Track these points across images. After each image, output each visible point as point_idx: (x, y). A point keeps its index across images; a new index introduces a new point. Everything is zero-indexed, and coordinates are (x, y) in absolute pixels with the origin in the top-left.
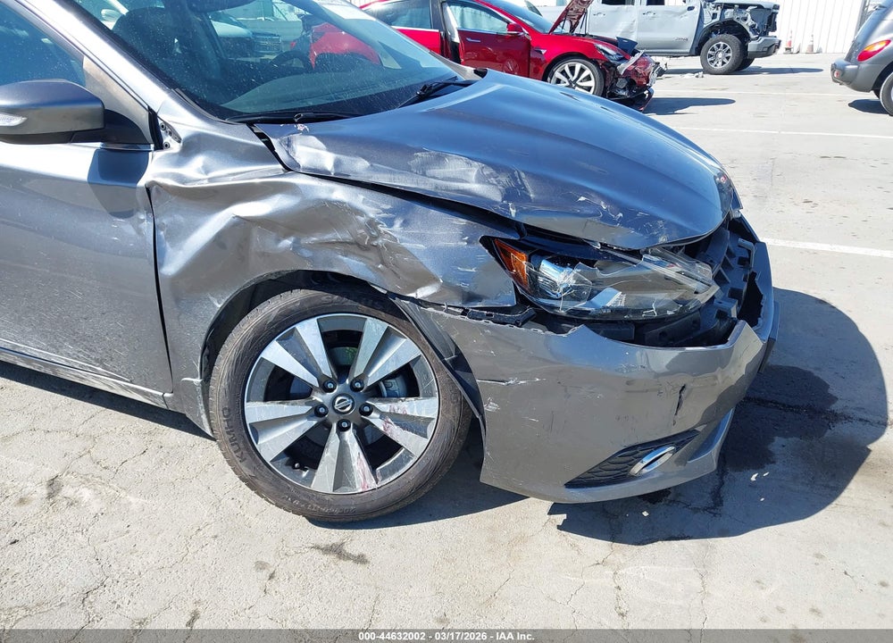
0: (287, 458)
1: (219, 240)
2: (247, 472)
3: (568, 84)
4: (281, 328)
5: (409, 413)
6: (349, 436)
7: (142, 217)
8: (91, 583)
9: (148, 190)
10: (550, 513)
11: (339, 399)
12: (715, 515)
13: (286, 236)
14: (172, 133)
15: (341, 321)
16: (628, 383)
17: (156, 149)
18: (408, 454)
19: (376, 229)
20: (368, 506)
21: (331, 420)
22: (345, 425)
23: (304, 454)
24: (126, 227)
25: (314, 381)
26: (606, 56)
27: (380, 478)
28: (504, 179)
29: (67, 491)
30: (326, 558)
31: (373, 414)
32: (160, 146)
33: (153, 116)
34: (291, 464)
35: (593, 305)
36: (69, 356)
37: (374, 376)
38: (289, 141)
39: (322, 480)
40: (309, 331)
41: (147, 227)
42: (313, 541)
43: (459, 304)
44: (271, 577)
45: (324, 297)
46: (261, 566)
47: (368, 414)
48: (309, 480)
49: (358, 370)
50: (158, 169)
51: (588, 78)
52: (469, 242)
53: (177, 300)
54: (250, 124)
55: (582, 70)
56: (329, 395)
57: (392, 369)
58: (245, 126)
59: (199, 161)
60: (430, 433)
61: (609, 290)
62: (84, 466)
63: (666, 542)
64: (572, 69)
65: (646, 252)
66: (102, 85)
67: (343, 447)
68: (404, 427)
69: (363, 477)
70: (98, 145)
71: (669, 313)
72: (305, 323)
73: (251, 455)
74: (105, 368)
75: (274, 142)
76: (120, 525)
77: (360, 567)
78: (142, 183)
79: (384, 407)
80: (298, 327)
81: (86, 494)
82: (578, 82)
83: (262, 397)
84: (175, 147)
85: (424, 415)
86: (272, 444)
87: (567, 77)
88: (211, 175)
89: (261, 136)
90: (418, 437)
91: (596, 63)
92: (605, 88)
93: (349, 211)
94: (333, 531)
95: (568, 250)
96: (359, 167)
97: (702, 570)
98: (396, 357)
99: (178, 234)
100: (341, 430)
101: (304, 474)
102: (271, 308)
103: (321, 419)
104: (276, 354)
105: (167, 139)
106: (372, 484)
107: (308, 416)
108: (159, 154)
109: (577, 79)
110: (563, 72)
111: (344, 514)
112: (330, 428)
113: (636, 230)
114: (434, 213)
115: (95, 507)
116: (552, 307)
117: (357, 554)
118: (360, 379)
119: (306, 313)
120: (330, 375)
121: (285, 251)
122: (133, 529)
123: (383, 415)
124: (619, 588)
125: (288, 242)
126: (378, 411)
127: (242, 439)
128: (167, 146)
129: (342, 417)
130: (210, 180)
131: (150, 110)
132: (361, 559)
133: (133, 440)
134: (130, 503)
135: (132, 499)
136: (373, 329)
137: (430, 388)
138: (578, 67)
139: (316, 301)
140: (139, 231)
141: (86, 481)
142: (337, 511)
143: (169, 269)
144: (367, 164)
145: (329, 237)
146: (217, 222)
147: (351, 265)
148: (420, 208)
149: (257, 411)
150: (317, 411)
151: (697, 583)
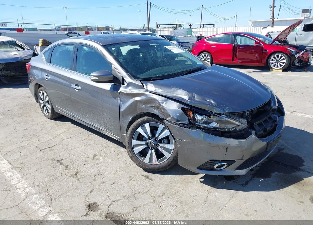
0: (139, 154)
1: (132, 104)
2: (131, 156)
3: (276, 61)
4: (142, 125)
5: (167, 147)
6: (153, 151)
7: (118, 99)
8: (96, 174)
9: (120, 93)
10: (200, 179)
11: (152, 142)
12: (243, 186)
13: (144, 105)
14: (126, 82)
15: (154, 124)
16: (209, 144)
17: (122, 85)
18: (166, 158)
19: (160, 104)
20: (155, 168)
21: (150, 146)
22: (153, 148)
23: (143, 153)
24: (115, 101)
25: (147, 137)
26: (291, 52)
27: (159, 162)
28: (190, 95)
29: (97, 157)
30: (144, 178)
31: (159, 147)
32: (123, 84)
33: (123, 78)
34: (140, 155)
35: (210, 126)
36: (103, 127)
37: (160, 138)
38: (147, 85)
39: (146, 160)
40: (147, 126)
41: (119, 101)
42: (143, 174)
43: (175, 122)
44: (131, 179)
45: (151, 119)
46: (130, 177)
47: (158, 146)
48: (144, 160)
49: (157, 136)
50: (122, 89)
51: (284, 59)
52: (178, 108)
53: (123, 116)
54: (140, 81)
55: (281, 57)
56: (150, 141)
57: (164, 136)
58: (139, 81)
59: (130, 88)
60: (171, 153)
61: (214, 123)
62: (102, 152)
63: (226, 190)
64: (278, 56)
65: (223, 114)
66: (115, 71)
67: (151, 153)
68: (166, 151)
69: (155, 161)
70: (112, 83)
71: (231, 130)
72: (147, 124)
73: (132, 152)
74: (109, 131)
75: (144, 85)
76: (105, 165)
77: (150, 181)
78: (119, 92)
79: (161, 145)
80: (145, 125)
81: (101, 158)
82: (280, 61)
83: (136, 139)
84: (126, 84)
85: (170, 148)
86: (137, 150)
87: (276, 59)
88: (132, 91)
89: (142, 83)
90: (168, 154)
91: (287, 54)
92: (290, 62)
93: (155, 100)
94: (148, 173)
95: (202, 112)
96: (159, 91)
97: (231, 197)
98: (165, 134)
99: (124, 102)
100: (152, 149)
101: (143, 158)
102: (140, 120)
103: (148, 146)
104: (140, 130)
105: (125, 83)
106: (157, 163)
107: (145, 145)
108: (123, 86)
109: (279, 59)
110: (274, 57)
111: (150, 169)
112: (150, 148)
113: (219, 109)
114: (172, 101)
115: (102, 161)
116: (199, 125)
117: (151, 178)
118: (157, 138)
119: (147, 122)
120: (150, 136)
121: (143, 108)
122: (108, 166)
123: (161, 147)
124: (208, 196)
125: (144, 106)
126: (160, 146)
127: (131, 148)
128: (125, 84)
129: (152, 146)
130: (131, 92)
131: (122, 77)
132: (151, 180)
133: (113, 149)
134: (108, 161)
135: (109, 160)
136: (161, 127)
137: (172, 142)
138: (280, 56)
139: (149, 119)
140: (117, 101)
141: (101, 155)
142: (148, 168)
143: (122, 110)
144: (161, 90)
145: (152, 105)
146: (132, 100)
147: (156, 112)
148: (169, 100)
149: (135, 142)
150: (147, 144)
151: (228, 199)
